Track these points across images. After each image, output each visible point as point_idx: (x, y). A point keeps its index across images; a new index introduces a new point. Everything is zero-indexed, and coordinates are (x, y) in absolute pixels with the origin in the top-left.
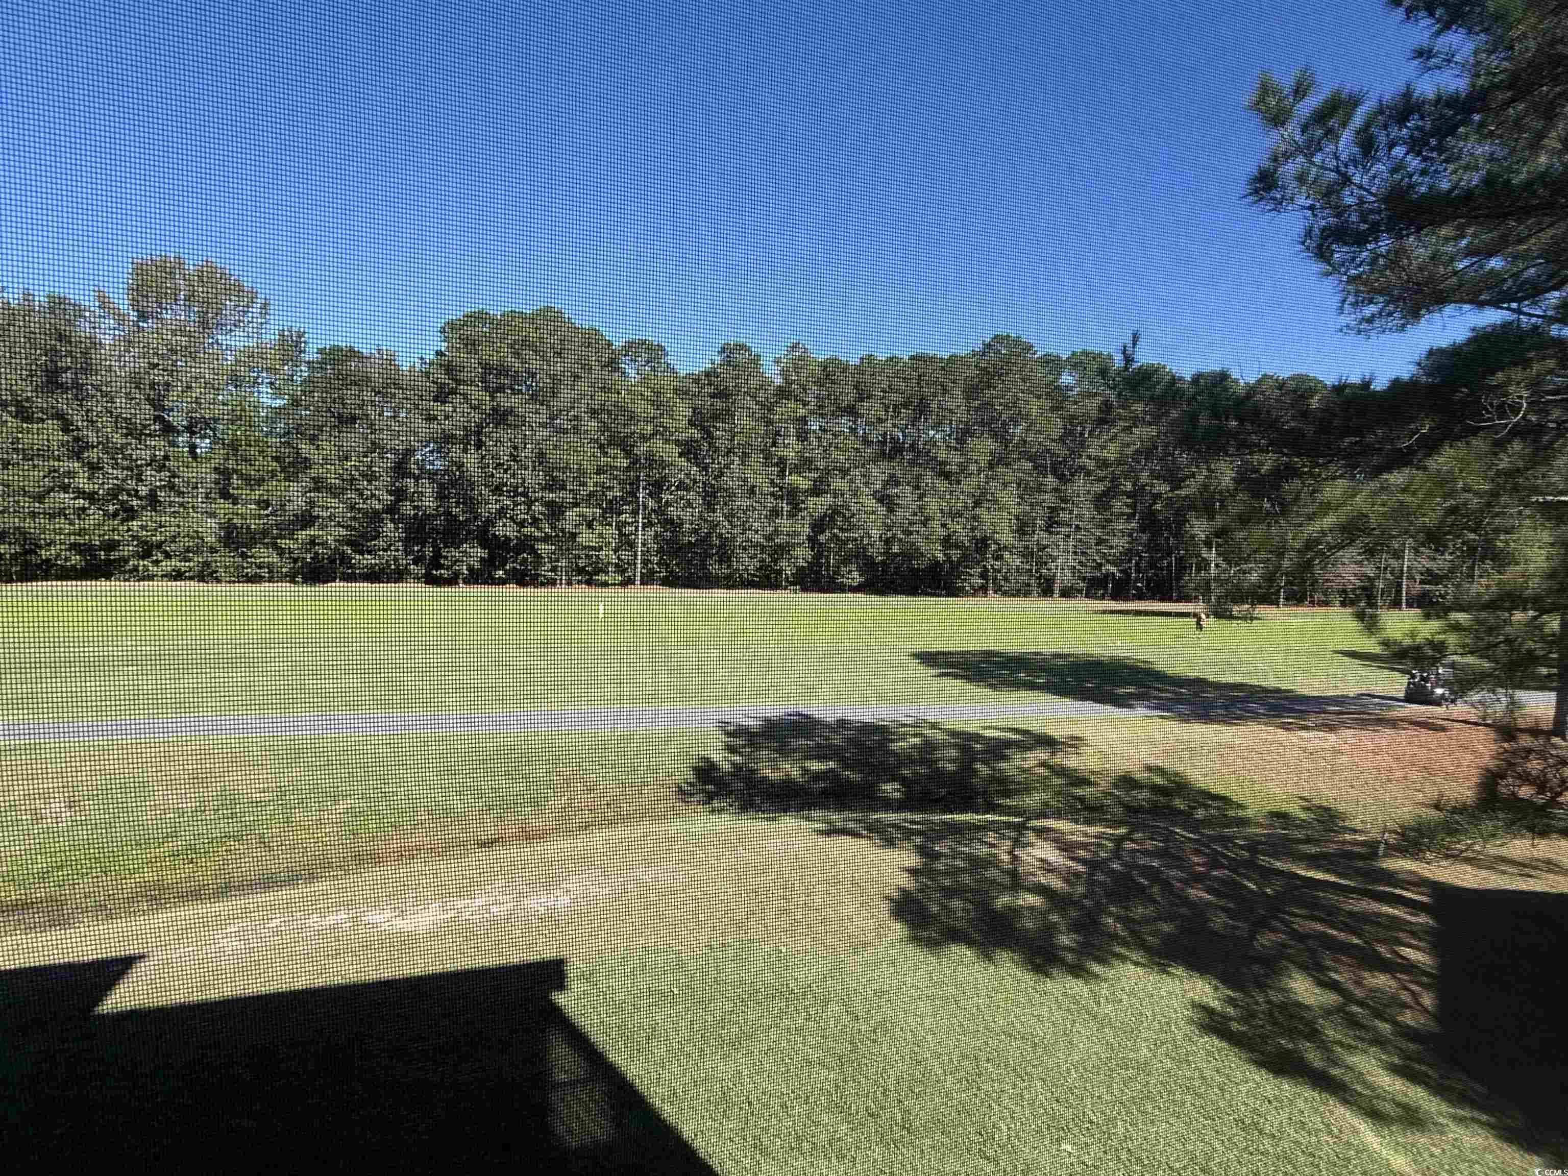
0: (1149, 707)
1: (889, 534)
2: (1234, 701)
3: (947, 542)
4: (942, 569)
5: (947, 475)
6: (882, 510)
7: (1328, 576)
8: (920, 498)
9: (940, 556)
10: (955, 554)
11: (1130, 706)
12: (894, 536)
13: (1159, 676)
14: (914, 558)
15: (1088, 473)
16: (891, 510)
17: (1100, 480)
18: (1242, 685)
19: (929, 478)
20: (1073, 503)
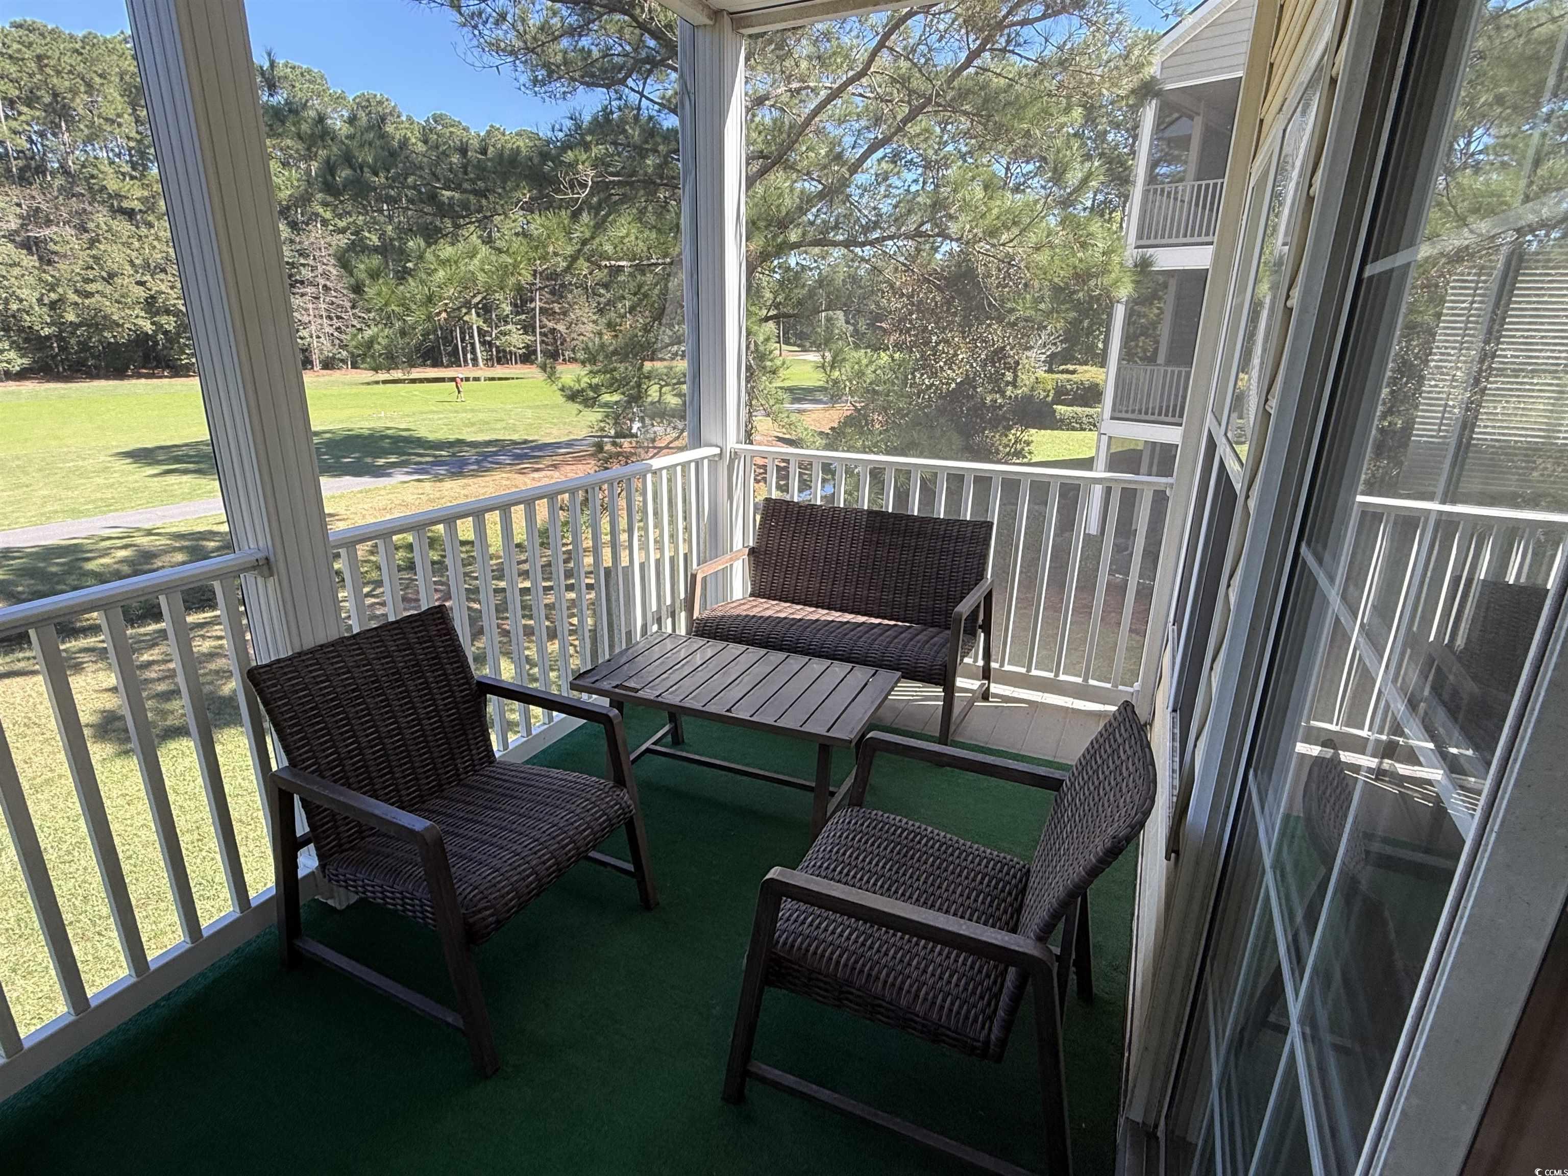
0: (408, 473)
1: (54, 296)
2: (485, 456)
3: (151, 305)
4: (156, 343)
5: (130, 214)
6: (30, 261)
7: (575, 335)
8: (92, 243)
9: (148, 327)
10: (169, 323)
11: (389, 475)
12: (62, 300)
13: (420, 442)
14: (105, 328)
15: (325, 222)
16: (46, 261)
17: (343, 231)
18: (497, 440)
19: (101, 218)
20: (314, 259)
